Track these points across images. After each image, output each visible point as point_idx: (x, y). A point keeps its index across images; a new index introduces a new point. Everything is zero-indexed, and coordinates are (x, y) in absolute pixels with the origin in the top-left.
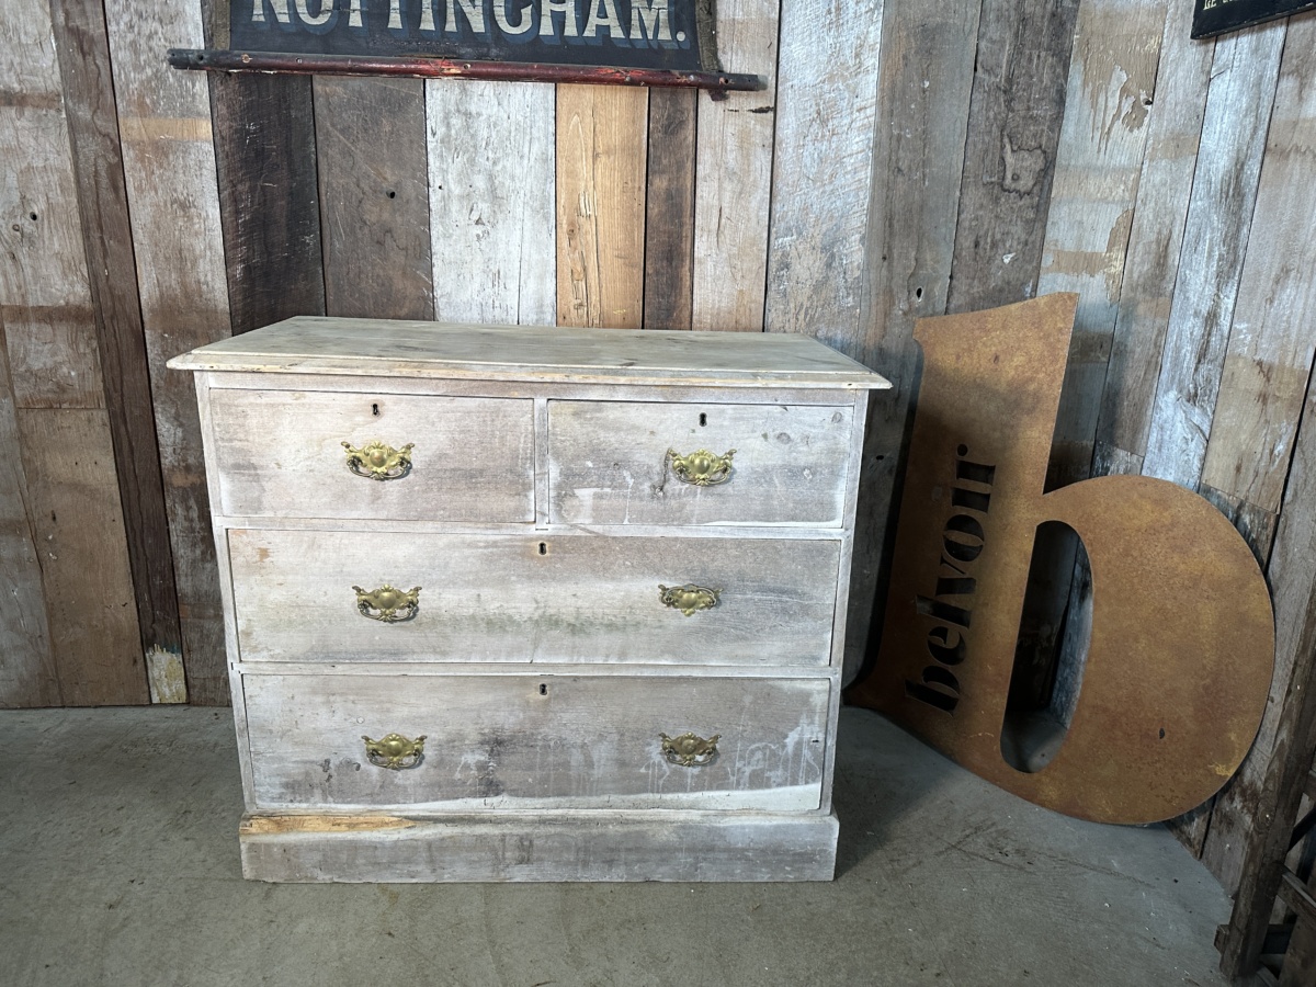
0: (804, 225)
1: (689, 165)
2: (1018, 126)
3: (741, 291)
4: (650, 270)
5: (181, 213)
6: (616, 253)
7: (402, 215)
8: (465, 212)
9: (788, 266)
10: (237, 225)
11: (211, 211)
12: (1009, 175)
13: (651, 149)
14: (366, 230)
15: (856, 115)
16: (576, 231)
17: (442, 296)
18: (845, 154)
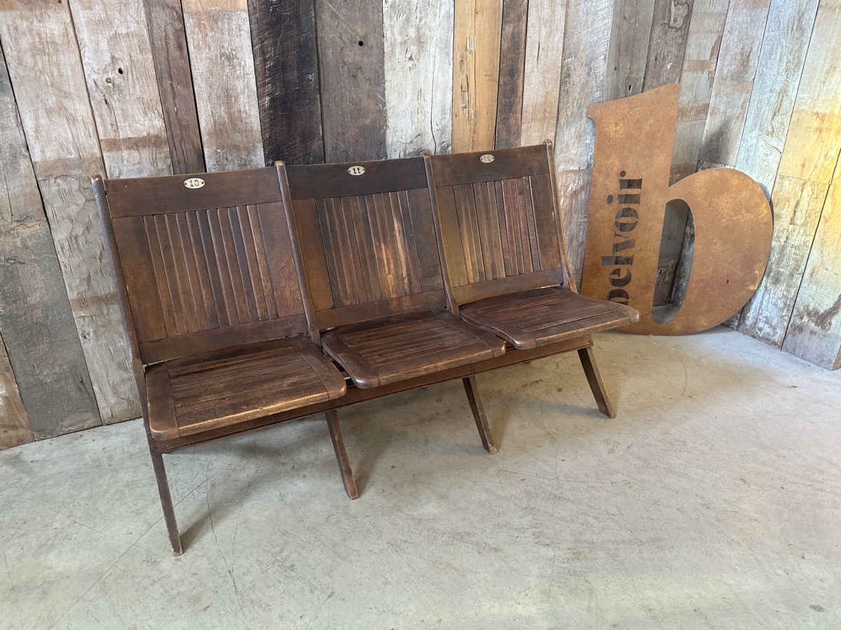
0: (578, 51)
1: (524, 18)
3: (548, 92)
4: (501, 83)
5: (227, 63)
6: (485, 73)
7: (368, 58)
8: (404, 52)
9: (569, 76)
10: (265, 69)
11: (247, 60)
12: (672, 19)
13: (505, 9)
14: (346, 69)
16: (465, 62)
17: (390, 108)
18: (599, 9)
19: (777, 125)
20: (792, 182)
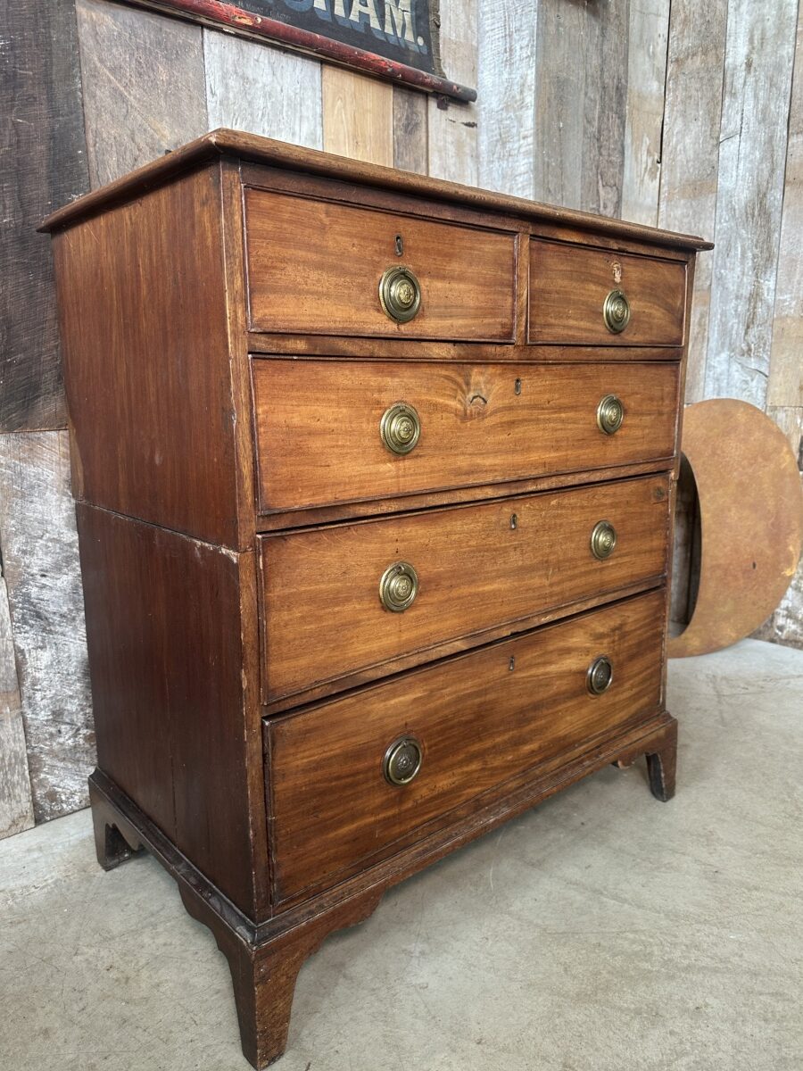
2: (604, 168)
12: (602, 205)
13: (396, 145)
15: (522, 142)
18: (517, 173)
19: (753, 340)
20: (789, 413)
